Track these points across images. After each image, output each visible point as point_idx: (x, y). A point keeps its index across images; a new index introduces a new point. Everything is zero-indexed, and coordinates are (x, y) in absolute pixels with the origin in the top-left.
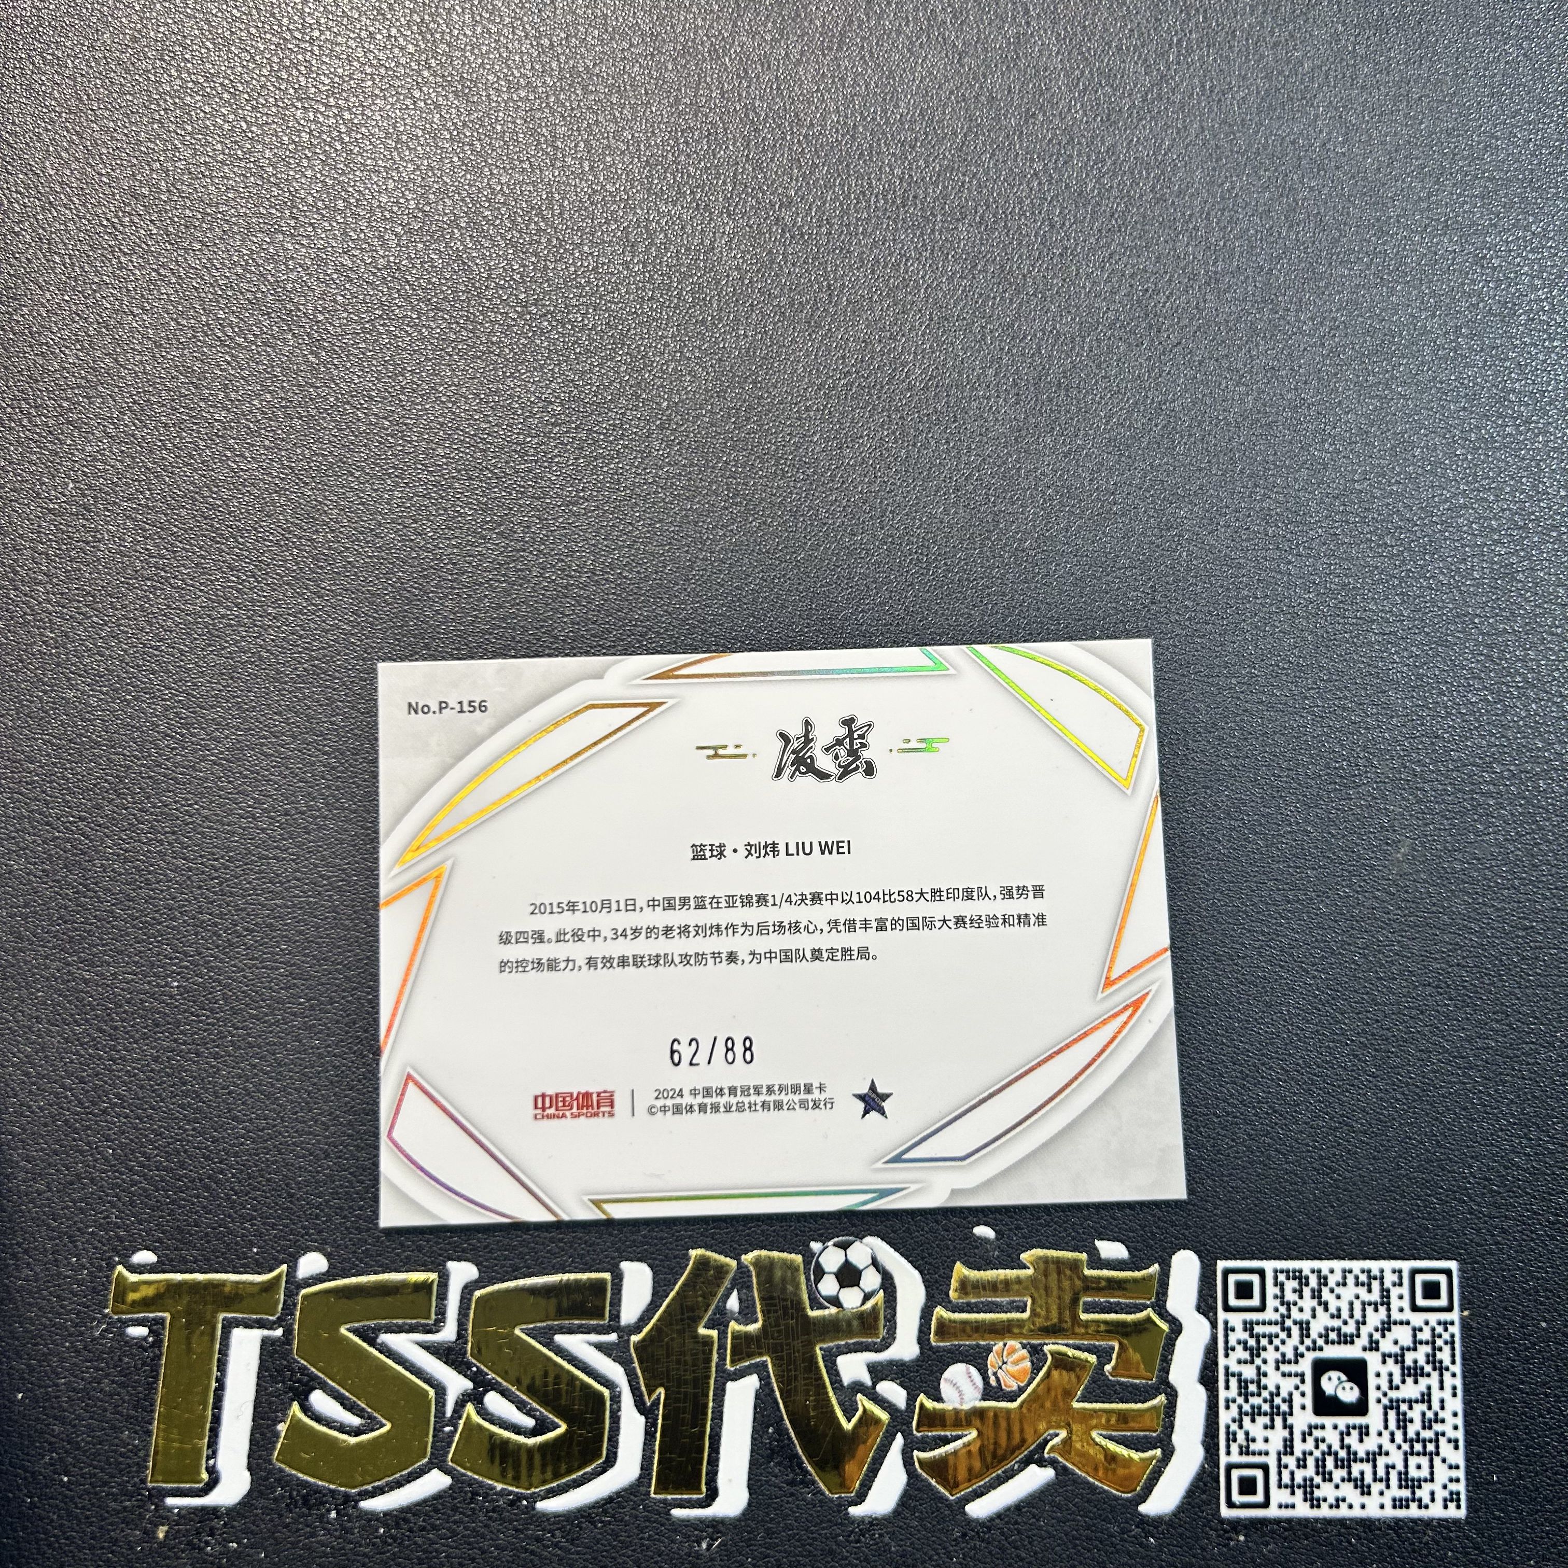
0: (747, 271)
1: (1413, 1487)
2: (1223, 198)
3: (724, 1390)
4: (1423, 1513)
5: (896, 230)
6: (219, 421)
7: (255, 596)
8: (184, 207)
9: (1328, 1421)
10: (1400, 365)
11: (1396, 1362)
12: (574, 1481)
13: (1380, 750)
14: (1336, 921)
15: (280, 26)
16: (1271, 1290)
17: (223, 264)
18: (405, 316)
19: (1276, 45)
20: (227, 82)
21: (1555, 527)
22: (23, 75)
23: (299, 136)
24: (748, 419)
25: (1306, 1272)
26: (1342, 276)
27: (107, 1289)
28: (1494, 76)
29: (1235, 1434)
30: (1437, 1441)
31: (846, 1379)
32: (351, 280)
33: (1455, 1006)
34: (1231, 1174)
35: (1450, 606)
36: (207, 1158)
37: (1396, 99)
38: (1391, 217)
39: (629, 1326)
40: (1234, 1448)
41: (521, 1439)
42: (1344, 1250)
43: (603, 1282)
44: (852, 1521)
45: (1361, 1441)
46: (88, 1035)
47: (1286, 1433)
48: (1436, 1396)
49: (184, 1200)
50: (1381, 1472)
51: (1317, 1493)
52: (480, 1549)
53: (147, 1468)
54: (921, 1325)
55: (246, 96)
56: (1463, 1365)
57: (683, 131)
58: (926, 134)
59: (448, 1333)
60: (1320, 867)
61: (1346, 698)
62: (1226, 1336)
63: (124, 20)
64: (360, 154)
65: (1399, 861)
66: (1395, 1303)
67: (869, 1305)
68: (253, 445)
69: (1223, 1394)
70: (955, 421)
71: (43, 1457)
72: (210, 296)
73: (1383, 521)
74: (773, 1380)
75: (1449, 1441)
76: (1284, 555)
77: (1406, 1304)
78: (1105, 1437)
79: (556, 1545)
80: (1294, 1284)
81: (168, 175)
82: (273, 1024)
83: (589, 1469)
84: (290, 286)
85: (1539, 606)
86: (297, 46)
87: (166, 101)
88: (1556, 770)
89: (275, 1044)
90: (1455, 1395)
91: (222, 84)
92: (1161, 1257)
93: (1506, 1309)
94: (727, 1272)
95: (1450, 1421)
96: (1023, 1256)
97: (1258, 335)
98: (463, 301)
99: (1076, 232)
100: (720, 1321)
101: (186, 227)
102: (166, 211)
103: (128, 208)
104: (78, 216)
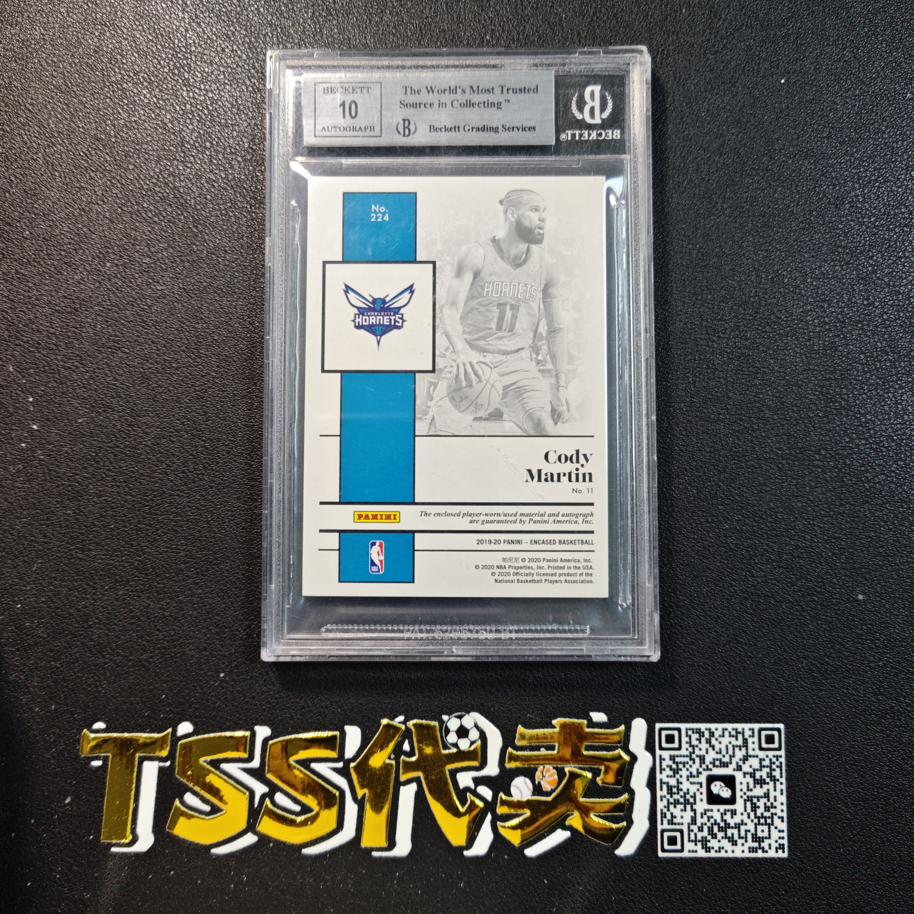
3: (399, 790)
7: (166, 357)
8: (124, 145)
10: (778, 232)
13: (759, 442)
14: (733, 533)
15: (174, 44)
17: (145, 177)
18: (243, 207)
19: (716, 52)
20: (145, 75)
21: (860, 322)
22: (36, 72)
23: (185, 106)
28: (837, 68)
31: (462, 785)
32: (214, 186)
35: (801, 365)
39: (349, 758)
43: (336, 735)
44: (465, 858)
55: (156, 84)
59: (256, 762)
60: (725, 504)
61: (742, 414)
63: (90, 41)
64: (218, 116)
67: (473, 746)
68: (164, 277)
72: (139, 195)
73: (765, 318)
74: (424, 784)
76: (711, 337)
81: (115, 128)
84: (182, 190)
85: (850, 365)
86: (183, 55)
87: (113, 86)
88: (856, 453)
91: (143, 77)
101: (125, 156)
102: (114, 147)
103: (94, 146)
104: (67, 150)
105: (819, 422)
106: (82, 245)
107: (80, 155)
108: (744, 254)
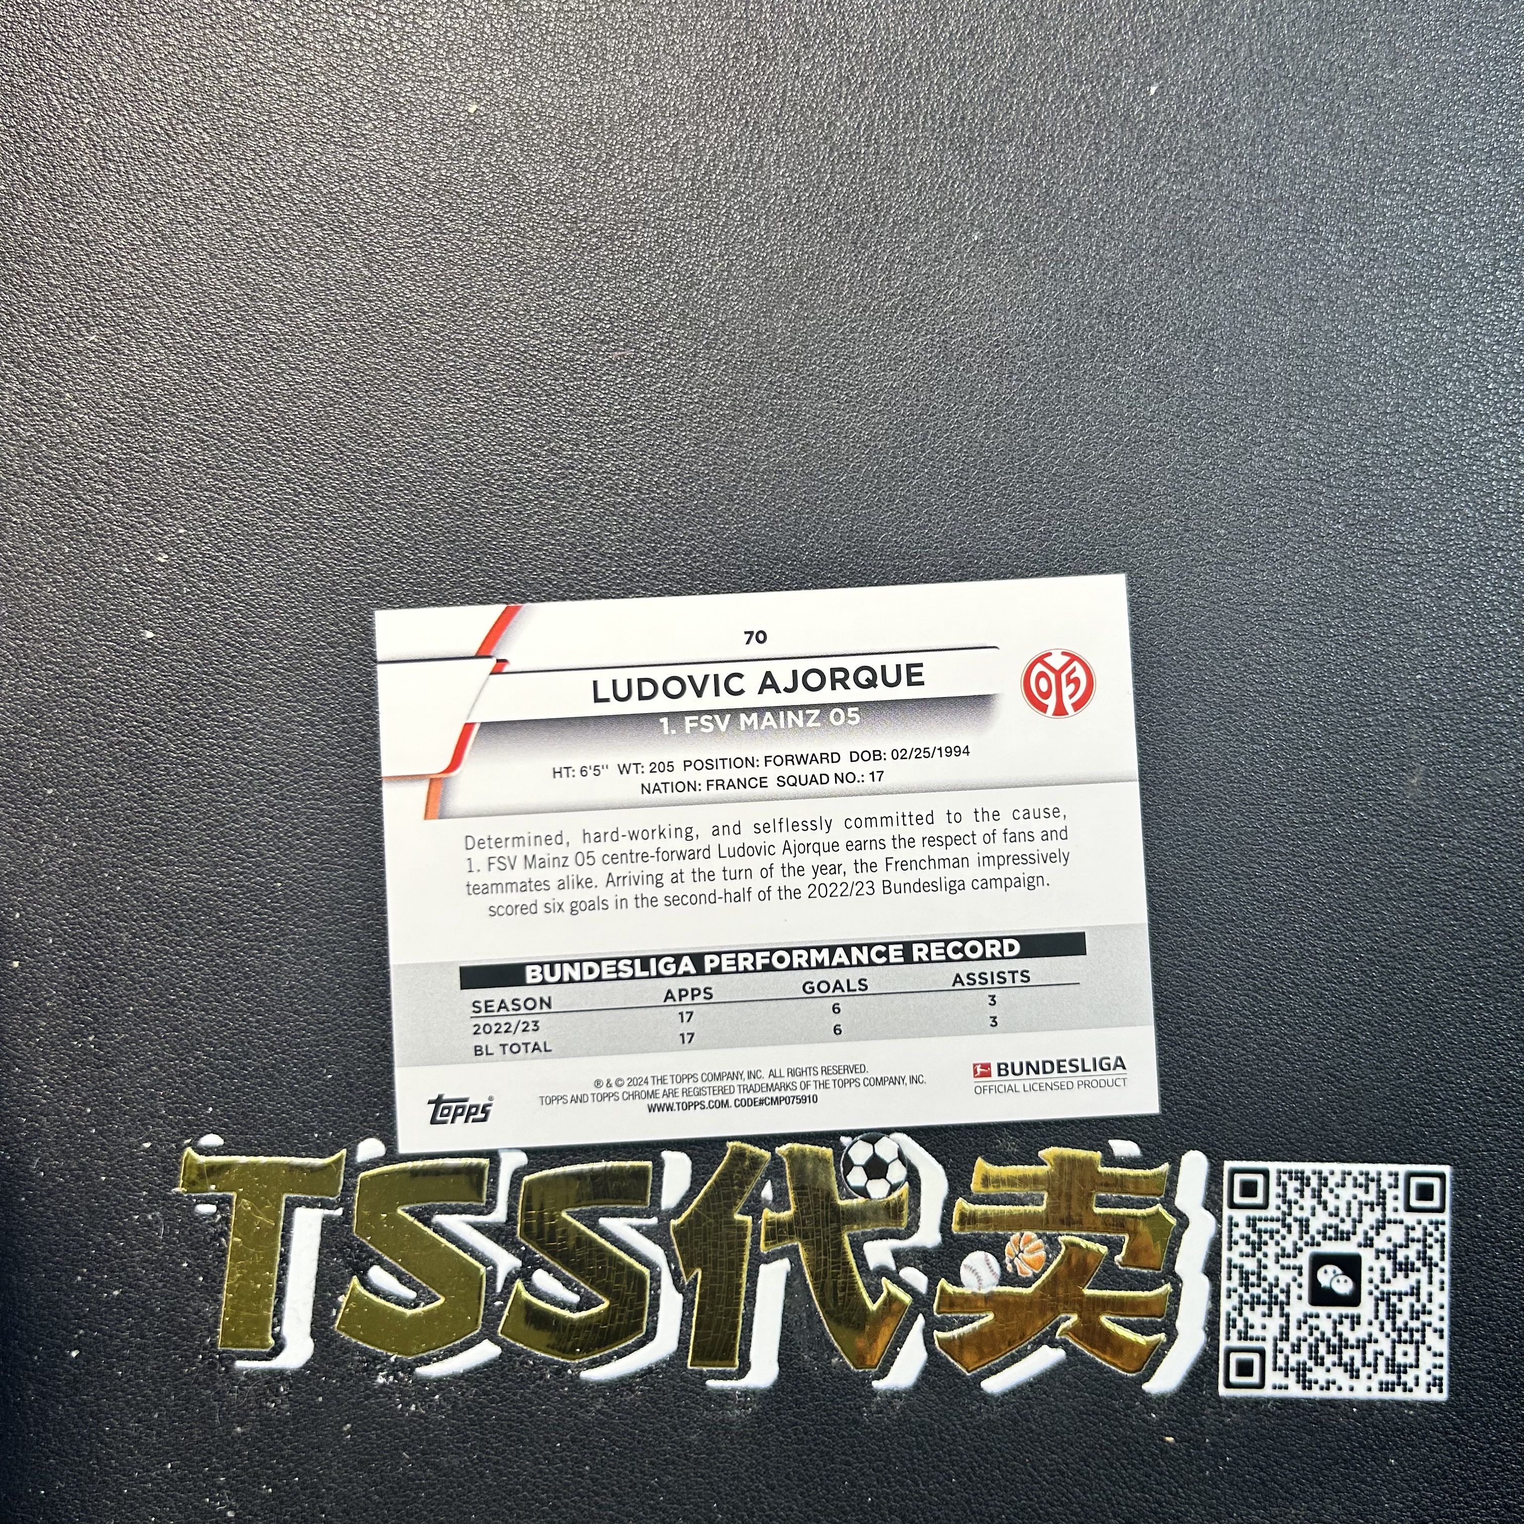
0: (795, 190)
1: (1399, 1372)
2: (1269, 125)
3: (757, 1271)
4: (1407, 1396)
5: (943, 151)
6: (275, 333)
7: (311, 509)
9: (1322, 1311)
10: (1437, 297)
11: (1389, 1258)
12: (616, 1353)
13: (1400, 678)
14: (1351, 844)
16: (1274, 1189)
17: (276, 174)
18: (456, 231)
23: (352, 45)
24: (793, 340)
25: (1308, 1173)
26: (1384, 206)
27: (177, 1169)
29: (1234, 1321)
30: (1424, 1330)
31: (873, 1263)
33: (1460, 925)
34: (1240, 1081)
35: (1475, 539)
36: (271, 1049)
37: (1446, 24)
38: (1434, 147)
39: (667, 1211)
40: (1234, 1333)
41: (566, 1313)
42: (1344, 1154)
43: (645, 1170)
44: (874, 1393)
45: (1353, 1329)
46: (155, 930)
47: (1282, 1321)
48: (1425, 1289)
49: (248, 1087)
50: (1370, 1358)
51: (1309, 1376)
52: (528, 1413)
53: (218, 1333)
54: (944, 1215)
56: (1452, 1262)
57: (732, 46)
58: (976, 53)
59: (499, 1215)
60: (1338, 791)
61: (1369, 627)
62: (1231, 1231)
65: (1413, 786)
66: (1390, 1204)
67: (895, 1195)
68: (307, 359)
69: (1225, 1284)
70: (997, 346)
71: (120, 1322)
72: (264, 207)
74: (804, 1263)
75: (1435, 1331)
77: (1400, 1204)
78: (1114, 1321)
79: (599, 1411)
80: (1297, 1184)
81: (220, 82)
82: (332, 923)
83: (630, 1342)
87: (217, 5)
89: (334, 942)
90: (1442, 1289)
92: (1171, 1157)
93: (1494, 1211)
94: (761, 1163)
95: (1437, 1312)
96: (1041, 1153)
97: (1298, 265)
98: (514, 216)
99: (1122, 156)
100: (755, 1208)
101: (240, 136)
102: (219, 119)
103: (181, 116)
104: (132, 123)
105: (1505, 643)
106: (156, 298)
107: (156, 133)
108: (1376, 336)
